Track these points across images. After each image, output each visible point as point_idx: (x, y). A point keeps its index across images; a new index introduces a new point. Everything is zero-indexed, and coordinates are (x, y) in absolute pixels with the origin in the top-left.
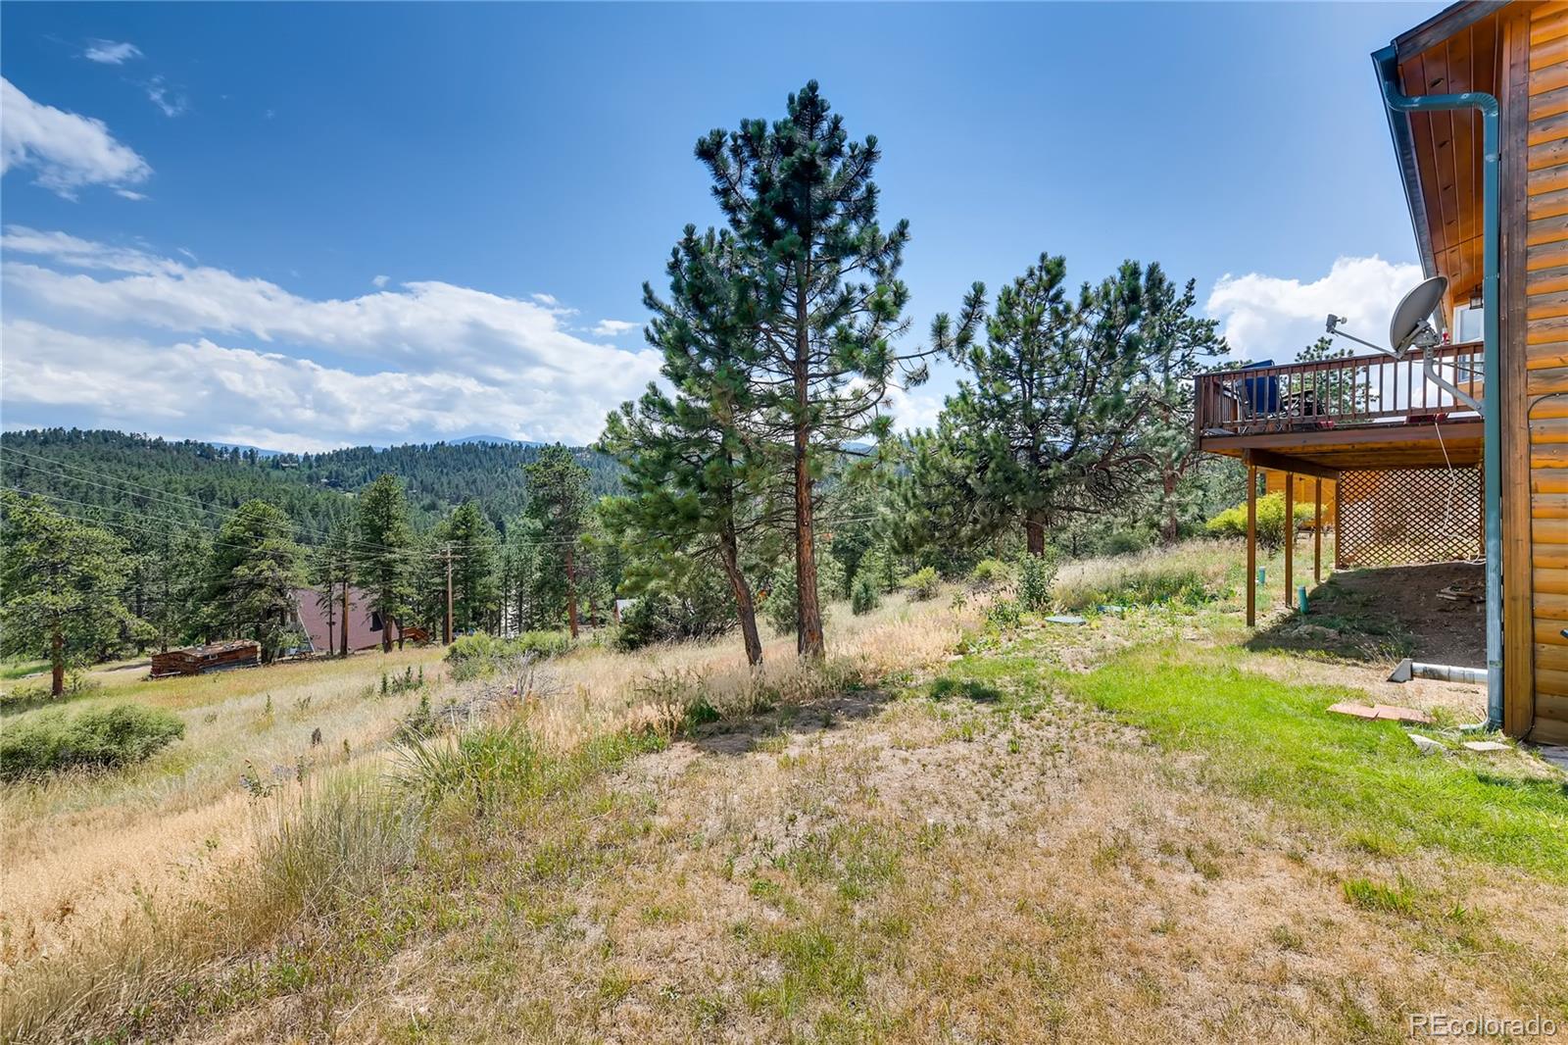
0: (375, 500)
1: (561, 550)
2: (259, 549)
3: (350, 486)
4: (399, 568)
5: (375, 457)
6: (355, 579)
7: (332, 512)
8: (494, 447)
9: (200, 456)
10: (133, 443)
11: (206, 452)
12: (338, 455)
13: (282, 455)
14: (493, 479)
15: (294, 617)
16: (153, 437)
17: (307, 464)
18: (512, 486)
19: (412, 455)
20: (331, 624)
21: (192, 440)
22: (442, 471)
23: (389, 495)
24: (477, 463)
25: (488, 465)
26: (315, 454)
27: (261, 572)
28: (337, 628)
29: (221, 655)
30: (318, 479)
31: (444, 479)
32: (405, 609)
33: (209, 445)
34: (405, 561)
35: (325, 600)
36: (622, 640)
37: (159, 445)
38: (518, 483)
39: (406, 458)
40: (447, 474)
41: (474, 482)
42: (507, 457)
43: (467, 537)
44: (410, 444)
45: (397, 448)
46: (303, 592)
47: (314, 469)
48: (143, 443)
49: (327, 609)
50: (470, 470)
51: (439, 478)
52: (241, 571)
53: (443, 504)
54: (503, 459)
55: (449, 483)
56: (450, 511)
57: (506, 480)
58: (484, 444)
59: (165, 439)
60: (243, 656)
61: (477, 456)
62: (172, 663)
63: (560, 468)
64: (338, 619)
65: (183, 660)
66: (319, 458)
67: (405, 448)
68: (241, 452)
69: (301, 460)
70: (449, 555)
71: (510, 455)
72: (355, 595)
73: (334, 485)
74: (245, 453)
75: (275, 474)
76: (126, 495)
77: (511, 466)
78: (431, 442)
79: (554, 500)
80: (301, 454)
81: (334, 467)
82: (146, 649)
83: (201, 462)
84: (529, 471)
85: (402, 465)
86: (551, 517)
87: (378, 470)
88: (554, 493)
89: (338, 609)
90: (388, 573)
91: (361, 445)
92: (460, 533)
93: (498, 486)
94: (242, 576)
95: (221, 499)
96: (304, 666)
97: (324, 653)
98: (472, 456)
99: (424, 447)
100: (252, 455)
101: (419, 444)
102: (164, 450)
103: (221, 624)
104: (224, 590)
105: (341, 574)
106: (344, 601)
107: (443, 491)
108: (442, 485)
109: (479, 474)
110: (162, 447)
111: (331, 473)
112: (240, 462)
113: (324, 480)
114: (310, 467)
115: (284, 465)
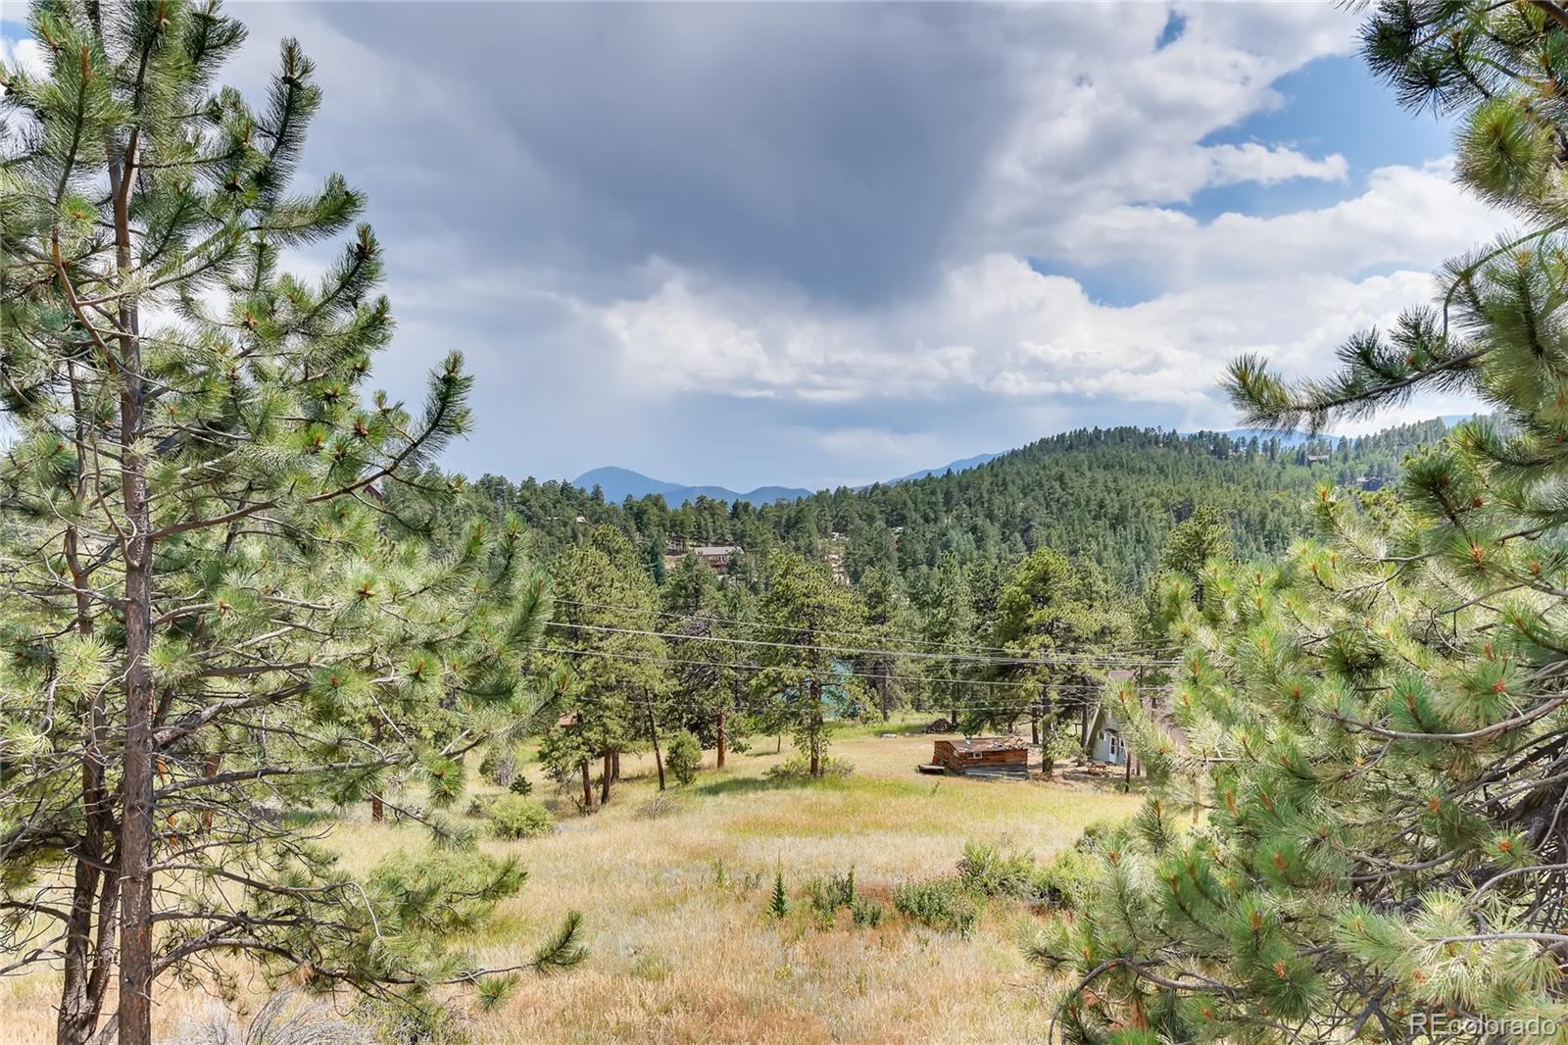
9: (1214, 452)
10: (1144, 440)
11: (1219, 445)
16: (1167, 430)
17: (1342, 455)
26: (1355, 437)
30: (1353, 477)
33: (1225, 436)
37: (1171, 440)
47: (1351, 462)
48: (1153, 440)
59: (1180, 432)
68: (1260, 443)
69: (1335, 448)
73: (1374, 486)
75: (1299, 472)
81: (1377, 457)
102: (1176, 447)
110: (1175, 443)
111: (1372, 467)
112: (1257, 459)
113: (1362, 479)
114: (1345, 459)
115: (1311, 458)
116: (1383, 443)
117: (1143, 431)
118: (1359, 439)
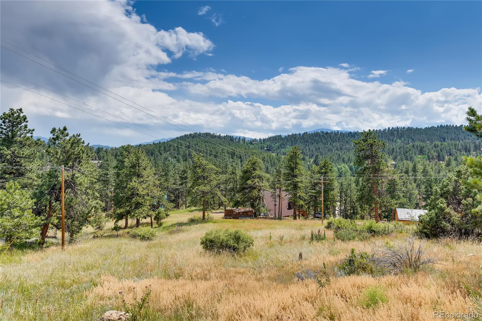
0: (292, 157)
1: (371, 181)
2: (255, 174)
3: (274, 151)
4: (300, 185)
5: (282, 139)
6: (284, 188)
7: (269, 161)
8: (327, 133)
9: (230, 140)
10: (213, 136)
11: (231, 139)
12: (270, 139)
13: (253, 139)
14: (327, 147)
15: (263, 200)
16: (218, 134)
17: (260, 143)
18: (335, 151)
19: (295, 138)
20: (275, 205)
21: (228, 135)
22: (306, 144)
23: (296, 154)
24: (320, 141)
25: (324, 141)
26: (263, 138)
27: (255, 183)
28: (277, 207)
29: (244, 213)
30: (264, 148)
31: (307, 148)
32: (302, 202)
33: (232, 136)
34: (301, 182)
35: (273, 196)
36: (421, 232)
37: (219, 137)
38: (337, 149)
39: (293, 139)
40: (308, 145)
41: (319, 149)
42: (332, 137)
43: (325, 173)
44: (294, 134)
45: (290, 135)
46: (267, 192)
47: (263, 144)
48: (216, 136)
49: (274, 199)
50: (317, 143)
51: (305, 147)
52: (249, 182)
53: (307, 158)
54: (331, 139)
55: (309, 149)
56: (310, 162)
57: (332, 147)
58: (323, 132)
59: (221, 135)
60: (249, 214)
61: (320, 137)
62: (230, 213)
63: (371, 142)
64: (277, 203)
65: (233, 213)
66: (264, 140)
67: (293, 135)
68: (241, 138)
69: (258, 141)
70: (322, 181)
71: (334, 137)
72: (284, 194)
73: (269, 150)
74: (242, 139)
75: (251, 146)
76: (212, 154)
77: (334, 142)
78: (302, 132)
79: (367, 158)
80: (259, 139)
81: (269, 143)
82: (221, 207)
83: (231, 142)
84: (356, 144)
85: (292, 142)
86: (365, 165)
87: (283, 144)
88: (367, 153)
89: (277, 199)
90: (295, 187)
91: (277, 135)
92: (323, 171)
93: (329, 151)
94: (250, 184)
95: (236, 155)
96: (267, 221)
97: (273, 217)
98: (318, 137)
99: (300, 134)
100: (244, 139)
101: (298, 133)
102: (221, 139)
103: (243, 201)
104: (244, 189)
105: (279, 185)
106: (280, 196)
107: (307, 153)
108: (306, 150)
109: (321, 145)
110: (220, 137)
111: (268, 146)
112: (241, 143)
113: (266, 148)
114: (261, 144)
115: (253, 143)
116: (269, 140)
117: (212, 134)
118: (264, 139)
